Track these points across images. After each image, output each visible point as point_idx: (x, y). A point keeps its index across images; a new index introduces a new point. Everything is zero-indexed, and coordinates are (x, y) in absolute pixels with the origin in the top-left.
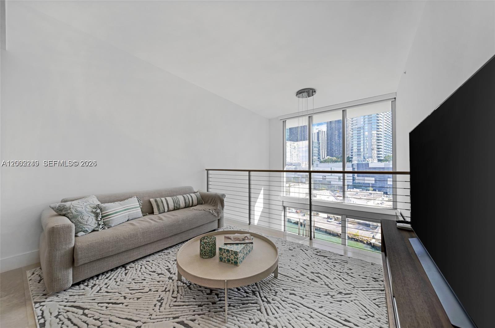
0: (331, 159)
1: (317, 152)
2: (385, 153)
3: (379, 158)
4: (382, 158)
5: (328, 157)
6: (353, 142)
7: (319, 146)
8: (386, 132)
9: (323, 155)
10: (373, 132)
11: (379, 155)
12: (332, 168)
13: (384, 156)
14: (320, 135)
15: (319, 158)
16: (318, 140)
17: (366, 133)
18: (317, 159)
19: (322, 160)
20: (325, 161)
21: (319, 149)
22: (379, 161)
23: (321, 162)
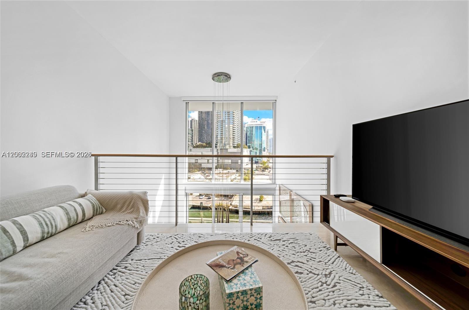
0: (202, 145)
1: (190, 138)
2: (237, 142)
3: (234, 145)
4: (236, 145)
5: (200, 143)
6: (218, 131)
7: (192, 133)
8: (238, 126)
9: (196, 141)
10: (231, 125)
11: (234, 143)
12: (203, 152)
13: (237, 144)
14: (193, 123)
15: (192, 144)
16: (191, 127)
17: (226, 126)
18: (191, 145)
19: (195, 145)
20: (197, 147)
21: (192, 136)
22: (234, 147)
23: (194, 147)
